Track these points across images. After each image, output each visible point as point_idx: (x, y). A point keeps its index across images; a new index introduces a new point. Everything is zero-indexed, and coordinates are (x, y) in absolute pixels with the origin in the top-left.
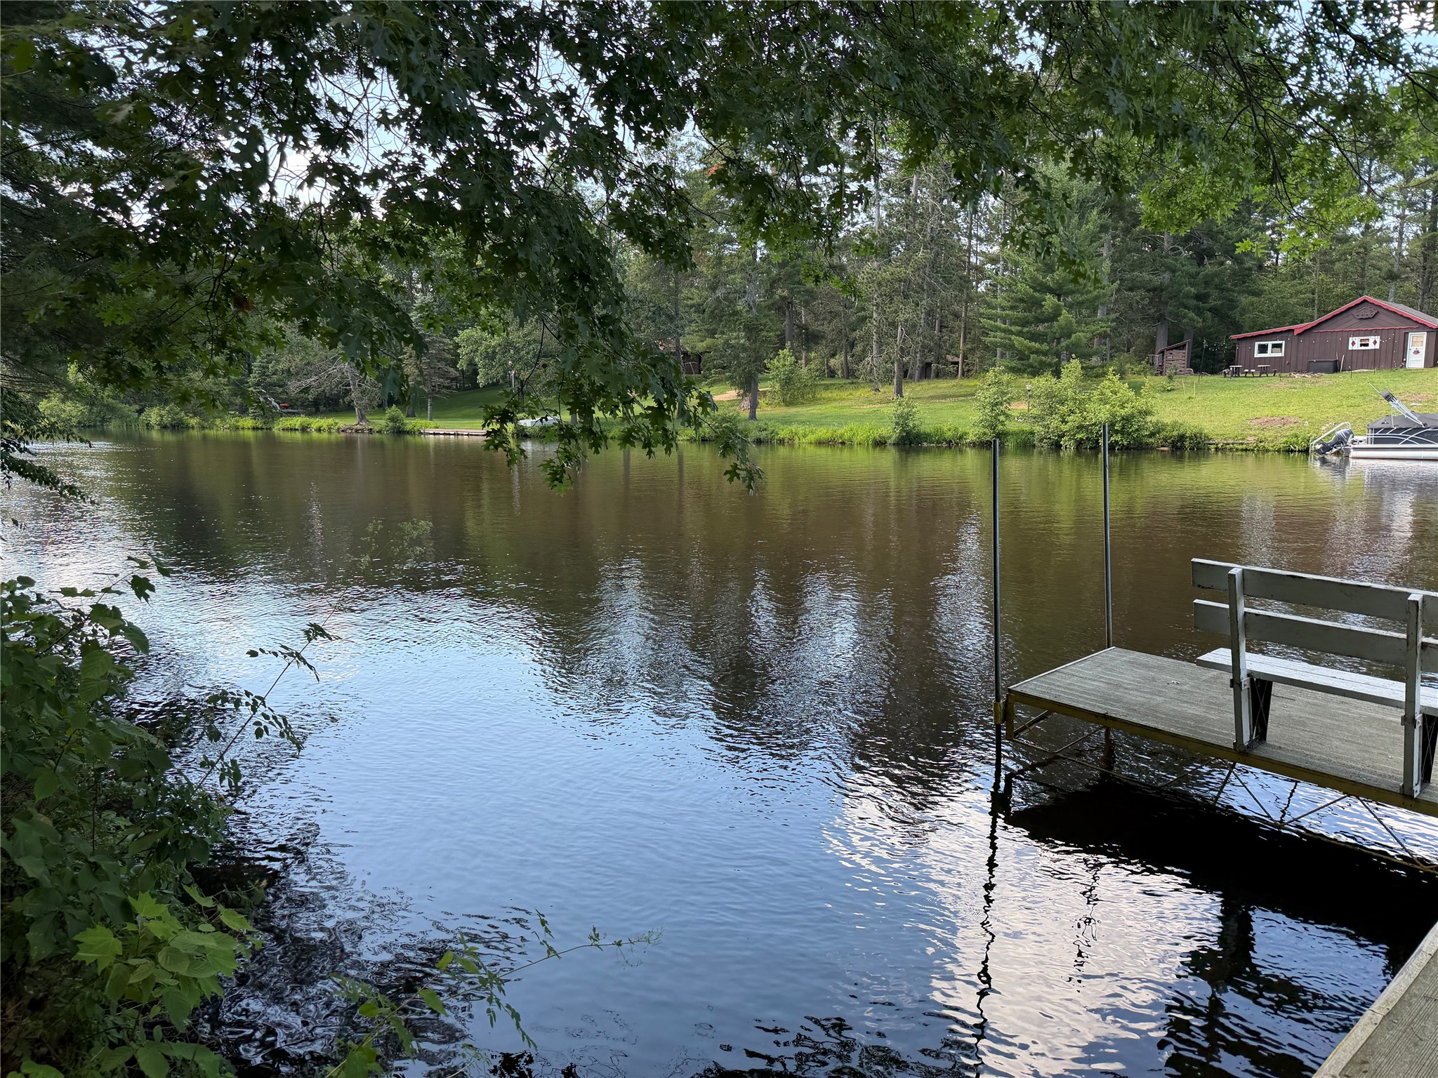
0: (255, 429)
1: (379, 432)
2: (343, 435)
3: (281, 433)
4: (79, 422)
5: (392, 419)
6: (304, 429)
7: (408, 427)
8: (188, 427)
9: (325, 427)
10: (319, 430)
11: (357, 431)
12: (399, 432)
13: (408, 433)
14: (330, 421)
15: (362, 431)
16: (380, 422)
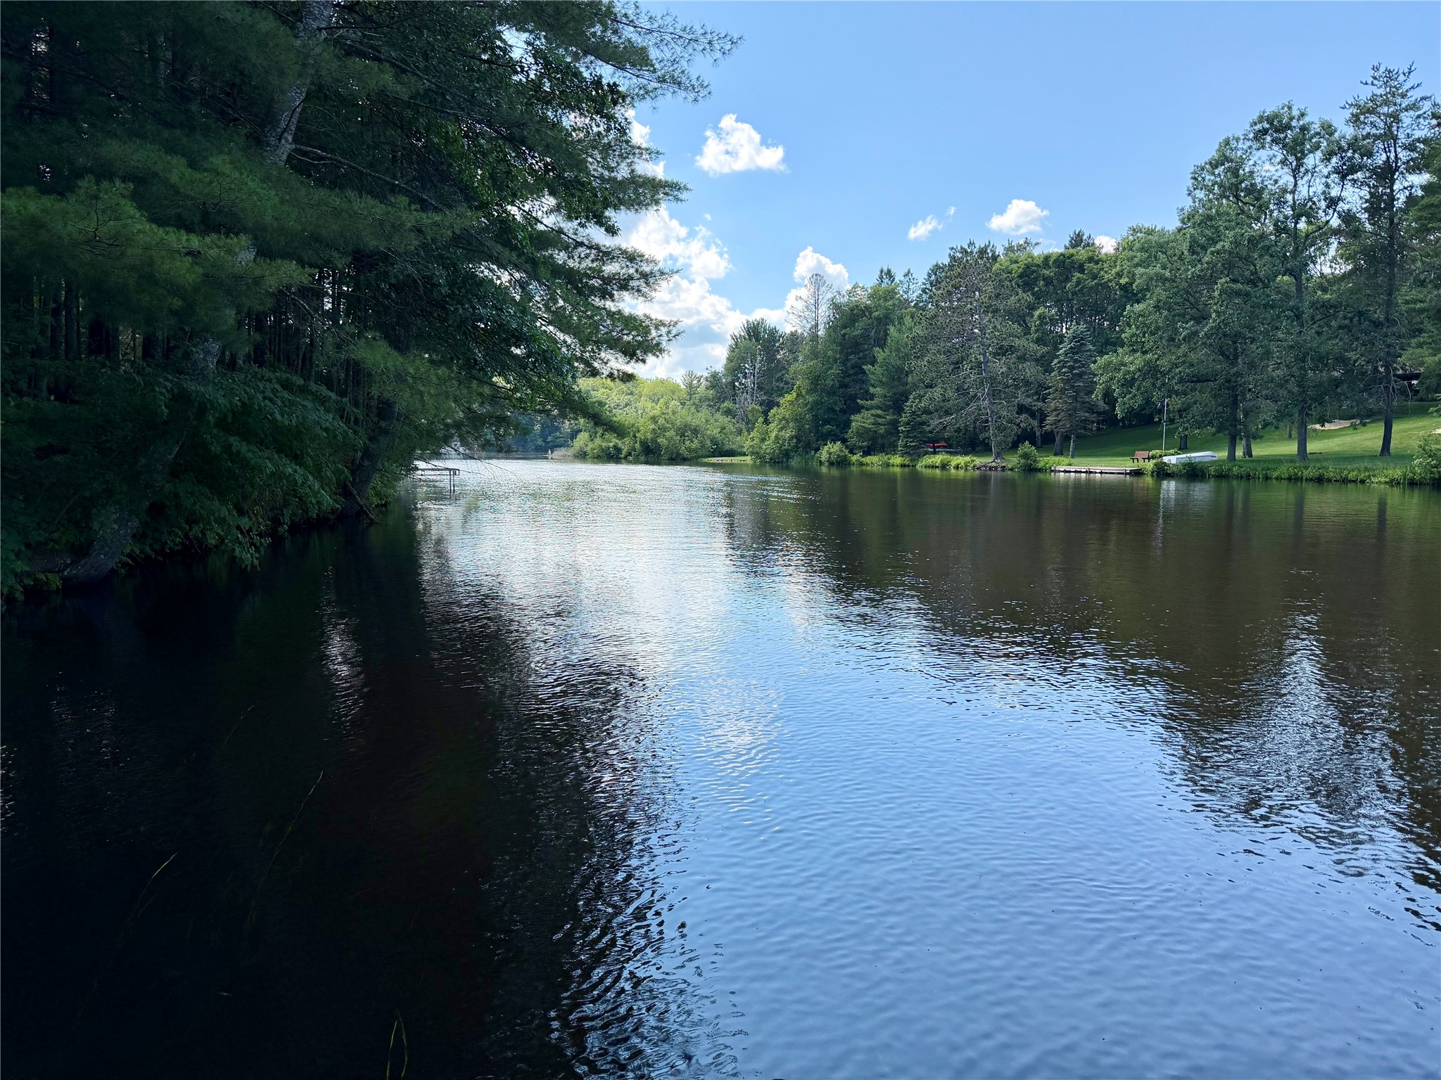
0: (903, 466)
1: (1012, 469)
2: (977, 472)
3: (924, 470)
4: (771, 459)
5: (1026, 456)
6: (944, 466)
7: (1040, 465)
8: (850, 464)
9: (962, 464)
10: (957, 467)
11: (991, 469)
12: (1030, 470)
13: (1040, 470)
14: (968, 458)
15: (996, 468)
16: (1013, 460)
